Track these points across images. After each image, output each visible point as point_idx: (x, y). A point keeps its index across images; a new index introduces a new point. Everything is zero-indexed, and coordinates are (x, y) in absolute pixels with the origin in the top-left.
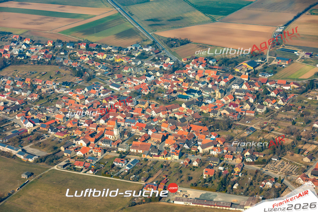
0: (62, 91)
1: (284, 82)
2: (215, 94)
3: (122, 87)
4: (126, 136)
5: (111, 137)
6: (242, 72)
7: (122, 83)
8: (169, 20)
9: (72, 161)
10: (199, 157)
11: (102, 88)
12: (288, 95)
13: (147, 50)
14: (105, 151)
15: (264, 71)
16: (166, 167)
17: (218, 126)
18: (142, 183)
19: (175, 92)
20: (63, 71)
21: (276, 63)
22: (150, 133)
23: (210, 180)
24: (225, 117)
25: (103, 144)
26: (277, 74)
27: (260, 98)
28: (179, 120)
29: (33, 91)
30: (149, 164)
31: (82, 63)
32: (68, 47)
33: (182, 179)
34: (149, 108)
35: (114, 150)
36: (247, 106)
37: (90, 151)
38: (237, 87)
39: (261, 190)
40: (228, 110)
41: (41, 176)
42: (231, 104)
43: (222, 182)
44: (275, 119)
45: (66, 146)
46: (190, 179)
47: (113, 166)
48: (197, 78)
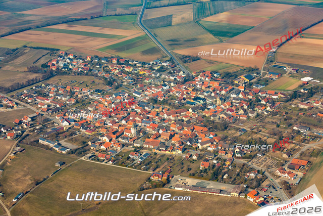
0: (95, 97)
1: (273, 92)
2: (216, 101)
3: (142, 94)
4: (141, 134)
5: (129, 135)
6: (240, 84)
7: (143, 91)
8: (185, 41)
9: (96, 153)
10: (198, 152)
11: (127, 95)
12: (275, 103)
13: (165, 64)
14: (123, 146)
15: (258, 83)
16: (171, 159)
17: (216, 128)
18: (151, 172)
19: (184, 99)
20: (97, 81)
21: (268, 77)
22: (161, 131)
23: (205, 171)
24: (223, 120)
25: (122, 141)
26: (268, 86)
27: (252, 105)
28: (185, 122)
29: (71, 96)
30: (157, 157)
31: (113, 74)
32: (103, 61)
33: (183, 170)
34: (163, 112)
35: (131, 145)
36: (241, 112)
37: (112, 145)
38: (235, 96)
39: (246, 180)
40: (226, 114)
41: (71, 165)
42: (228, 109)
43: (214, 173)
44: (263, 123)
45: (93, 141)
46: (189, 169)
47: (129, 158)
48: (203, 88)
